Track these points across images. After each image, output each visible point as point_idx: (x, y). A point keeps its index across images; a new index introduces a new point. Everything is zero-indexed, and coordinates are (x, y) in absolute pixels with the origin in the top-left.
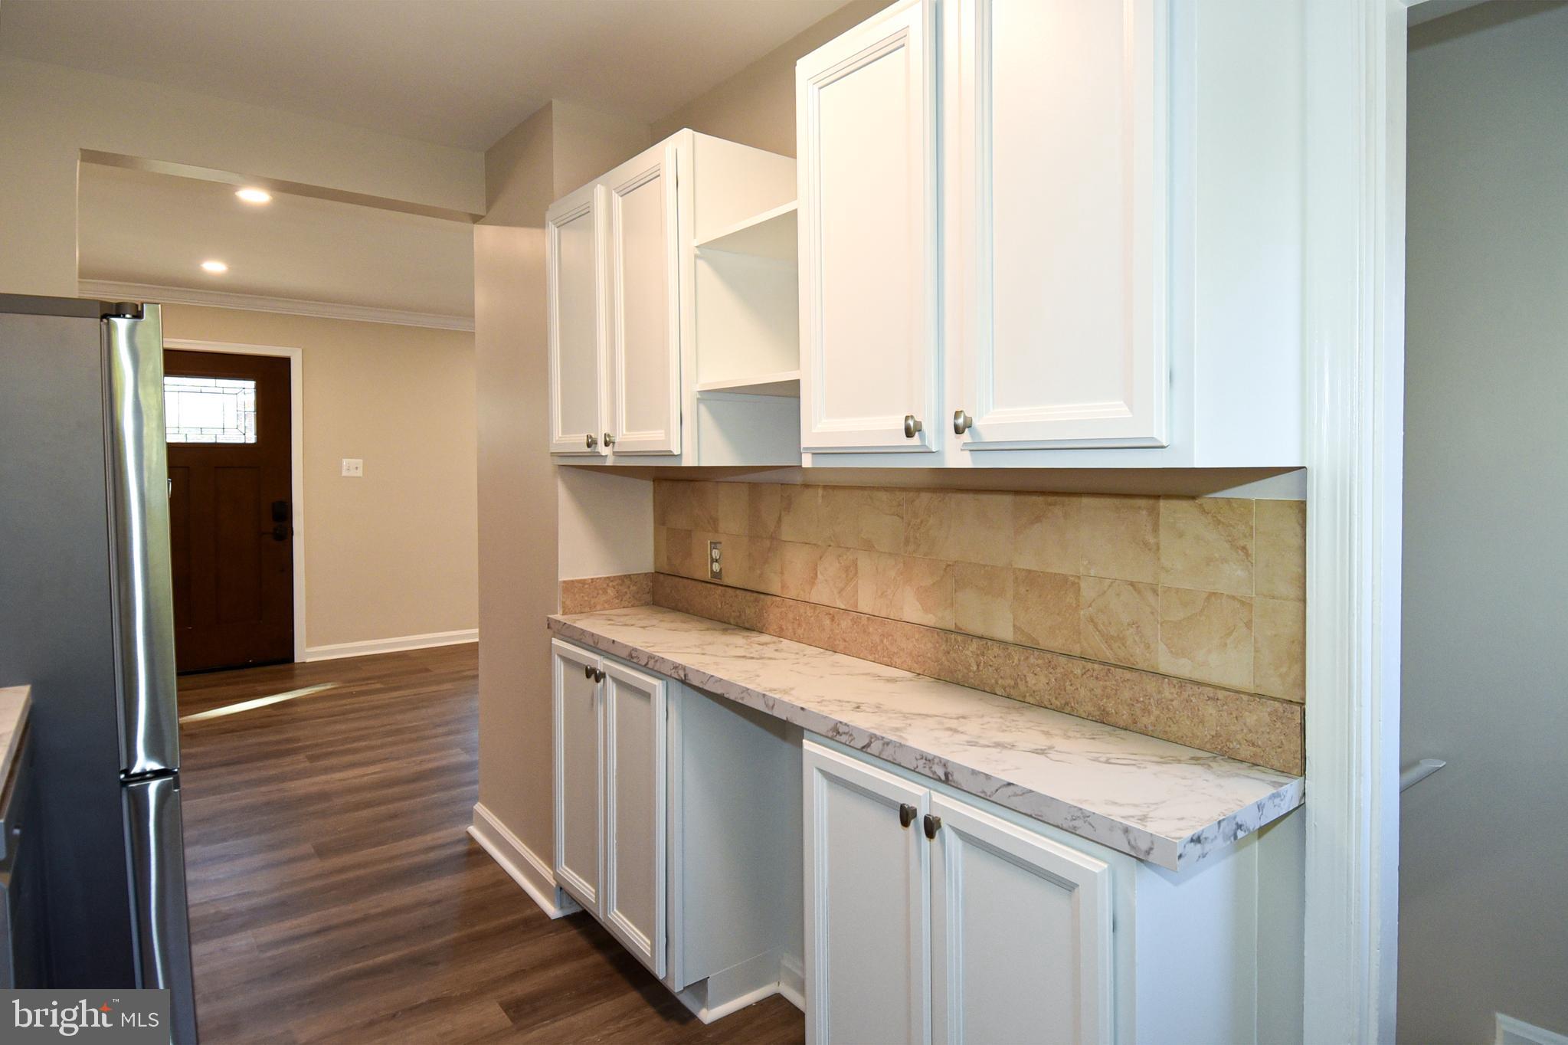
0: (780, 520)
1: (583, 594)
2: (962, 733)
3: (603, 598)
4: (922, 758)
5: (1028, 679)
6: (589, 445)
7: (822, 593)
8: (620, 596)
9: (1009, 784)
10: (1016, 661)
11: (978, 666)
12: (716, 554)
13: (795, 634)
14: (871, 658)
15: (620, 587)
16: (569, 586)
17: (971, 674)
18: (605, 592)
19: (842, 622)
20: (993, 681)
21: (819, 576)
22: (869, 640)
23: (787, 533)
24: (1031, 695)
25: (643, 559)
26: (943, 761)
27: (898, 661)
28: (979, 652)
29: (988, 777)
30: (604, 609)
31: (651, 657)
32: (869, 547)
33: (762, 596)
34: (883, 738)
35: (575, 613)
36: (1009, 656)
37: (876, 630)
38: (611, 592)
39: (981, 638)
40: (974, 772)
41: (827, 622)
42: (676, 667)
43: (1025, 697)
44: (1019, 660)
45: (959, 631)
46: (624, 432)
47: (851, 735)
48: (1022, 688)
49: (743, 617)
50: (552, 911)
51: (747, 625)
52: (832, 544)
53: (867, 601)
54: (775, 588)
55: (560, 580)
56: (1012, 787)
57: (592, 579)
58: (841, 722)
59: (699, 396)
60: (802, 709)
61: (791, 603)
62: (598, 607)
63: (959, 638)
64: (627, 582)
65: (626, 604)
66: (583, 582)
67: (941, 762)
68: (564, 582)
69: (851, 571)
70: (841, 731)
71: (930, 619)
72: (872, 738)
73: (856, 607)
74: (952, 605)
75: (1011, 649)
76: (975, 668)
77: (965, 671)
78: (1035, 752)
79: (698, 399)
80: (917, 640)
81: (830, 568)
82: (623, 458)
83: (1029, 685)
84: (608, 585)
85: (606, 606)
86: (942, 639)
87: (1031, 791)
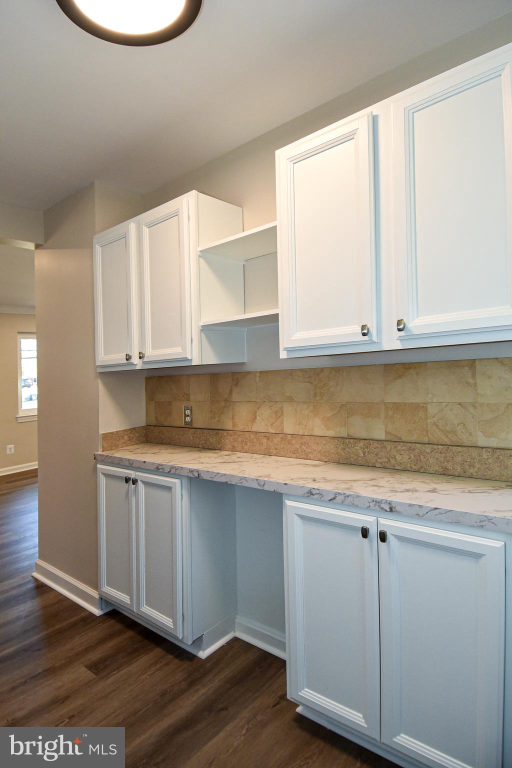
0: (231, 391)
1: (112, 439)
2: (383, 487)
3: (122, 441)
4: (373, 502)
5: (397, 457)
6: (127, 360)
7: (260, 426)
8: (130, 439)
9: (436, 509)
10: (389, 449)
11: (364, 454)
12: (188, 412)
13: (243, 449)
14: (294, 456)
15: (130, 435)
16: (106, 436)
17: (360, 459)
18: (123, 438)
19: (274, 439)
20: (374, 461)
21: (258, 418)
22: (293, 447)
23: (235, 397)
24: (398, 465)
25: (141, 420)
26: (388, 502)
27: (312, 456)
28: (365, 447)
29: (420, 506)
30: (123, 447)
31: (172, 467)
32: (290, 400)
33: (221, 431)
34: (344, 494)
35: (109, 450)
36: (385, 447)
37: (297, 441)
38: (126, 438)
39: (365, 439)
40: (410, 505)
41: (265, 440)
42: (191, 471)
43: (395, 466)
44: (391, 448)
45: (350, 437)
46: (151, 351)
47: (322, 494)
48: (393, 461)
49: (208, 443)
50: (97, 612)
51: (211, 447)
52: (266, 400)
53: (289, 426)
54: (229, 426)
55: (100, 433)
56: (438, 510)
57: (117, 431)
59: (201, 328)
60: (285, 484)
61: (241, 433)
62: (120, 447)
63: (352, 441)
64: (134, 432)
65: (133, 443)
66: (112, 433)
67: (387, 502)
68: (103, 434)
69: (279, 414)
70: (314, 493)
71: (331, 433)
72: (337, 495)
73: (283, 431)
74: (345, 425)
75: (385, 443)
76: (362, 455)
77: (356, 457)
78: (429, 491)
79: (201, 330)
80: (324, 444)
81: (265, 413)
82: (148, 365)
83: (398, 460)
84: (124, 434)
85: (124, 445)
86: (340, 442)
87: (451, 511)
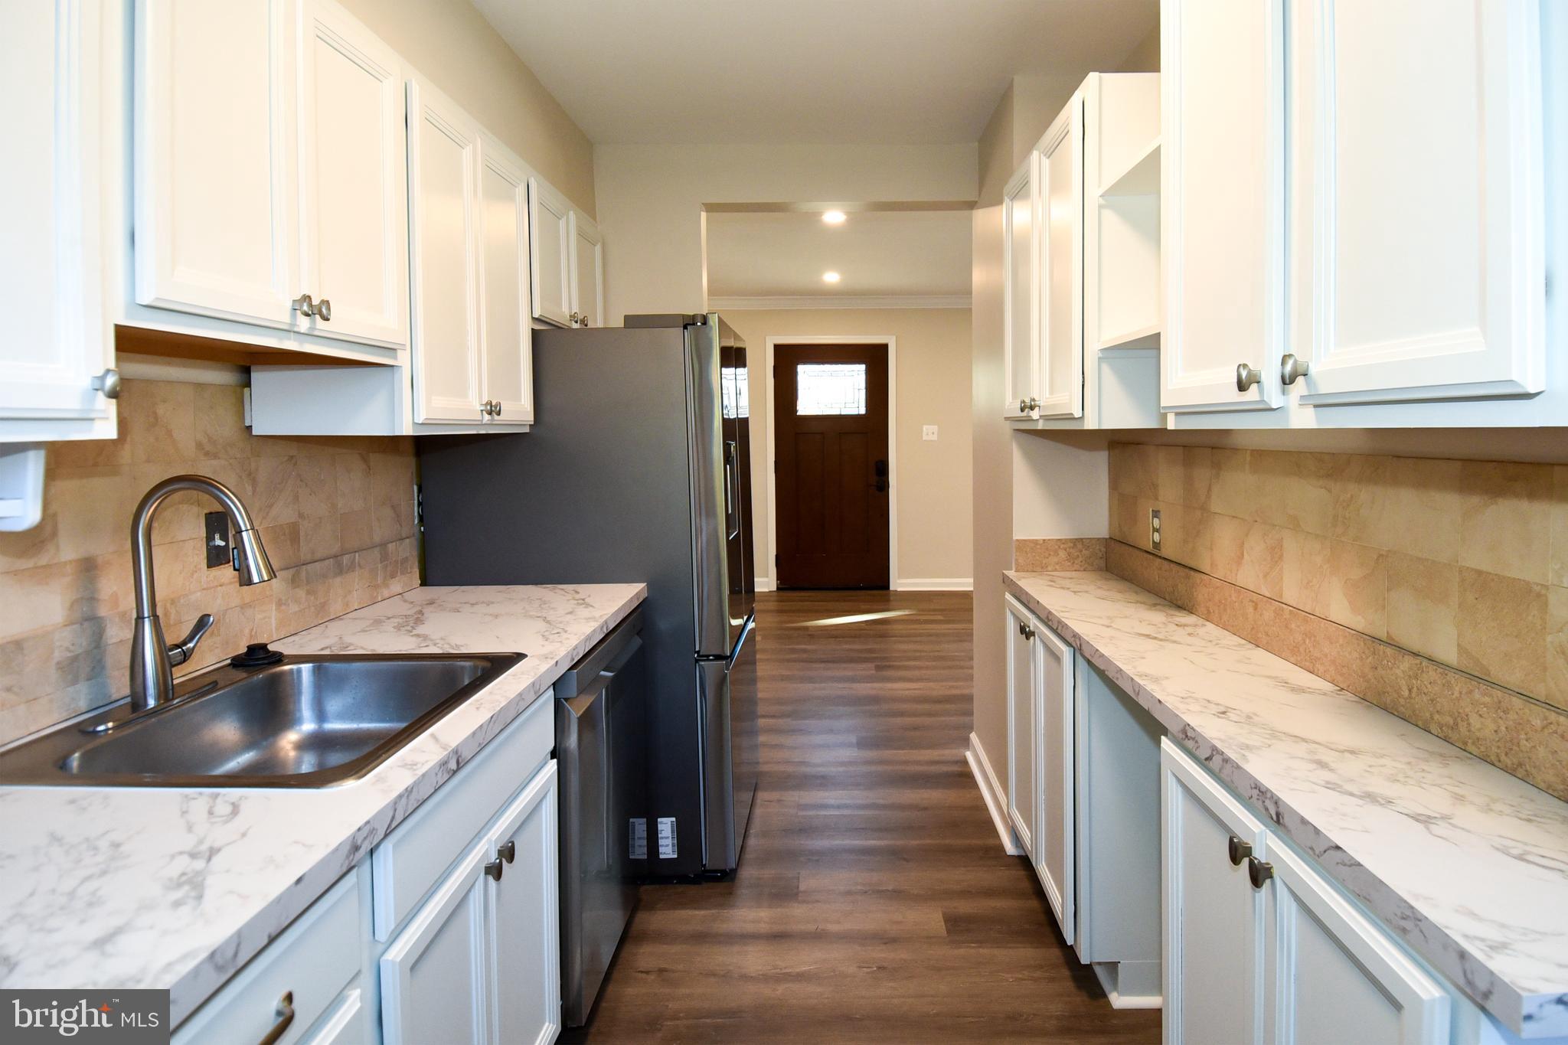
0: (1209, 489)
1: (1034, 552)
2: (1330, 770)
3: (1055, 559)
4: (1256, 788)
5: (1471, 721)
6: (1022, 410)
7: (1248, 576)
8: (1071, 558)
9: (1336, 848)
10: (1456, 694)
11: (1410, 691)
12: (1156, 522)
13: (1221, 619)
14: (1292, 659)
15: (1071, 550)
16: (1022, 544)
17: (1402, 701)
18: (1056, 553)
19: (1264, 612)
20: (1428, 715)
21: (1246, 556)
22: (1291, 638)
23: (1216, 506)
24: (1473, 743)
25: (1098, 523)
26: (1275, 798)
27: (1321, 669)
28: (1411, 673)
29: (1317, 831)
30: (1056, 570)
31: (1059, 622)
32: (1295, 525)
33: (1192, 573)
34: (1223, 753)
35: (1027, 571)
36: (1448, 685)
37: (1298, 627)
38: (1062, 554)
39: (1416, 655)
40: (1304, 821)
41: (1251, 610)
43: (1465, 743)
44: (1461, 693)
45: (1390, 643)
46: (1048, 396)
47: (1197, 742)
48: (1463, 729)
49: (1176, 593)
50: (1010, 848)
51: (1179, 603)
52: (1258, 519)
53: (1292, 594)
54: (1206, 568)
55: (1015, 538)
56: (1339, 853)
57: (1044, 540)
58: (1189, 725)
59: (1100, 355)
60: (1160, 701)
61: (1218, 583)
62: (1049, 568)
63: (1389, 651)
64: (1080, 546)
65: (1076, 567)
66: (1035, 542)
67: (1272, 797)
68: (1017, 540)
69: (1276, 554)
70: (1189, 734)
71: (1358, 622)
72: (1213, 750)
73: (1281, 596)
74: (1384, 607)
75: (1451, 677)
76: (1406, 693)
77: (1396, 696)
78: (1416, 818)
79: (1099, 358)
80: (1342, 645)
81: (1256, 547)
83: (1472, 729)
84: (1059, 547)
85: (1057, 567)
86: (1368, 648)
87: (1359, 865)
